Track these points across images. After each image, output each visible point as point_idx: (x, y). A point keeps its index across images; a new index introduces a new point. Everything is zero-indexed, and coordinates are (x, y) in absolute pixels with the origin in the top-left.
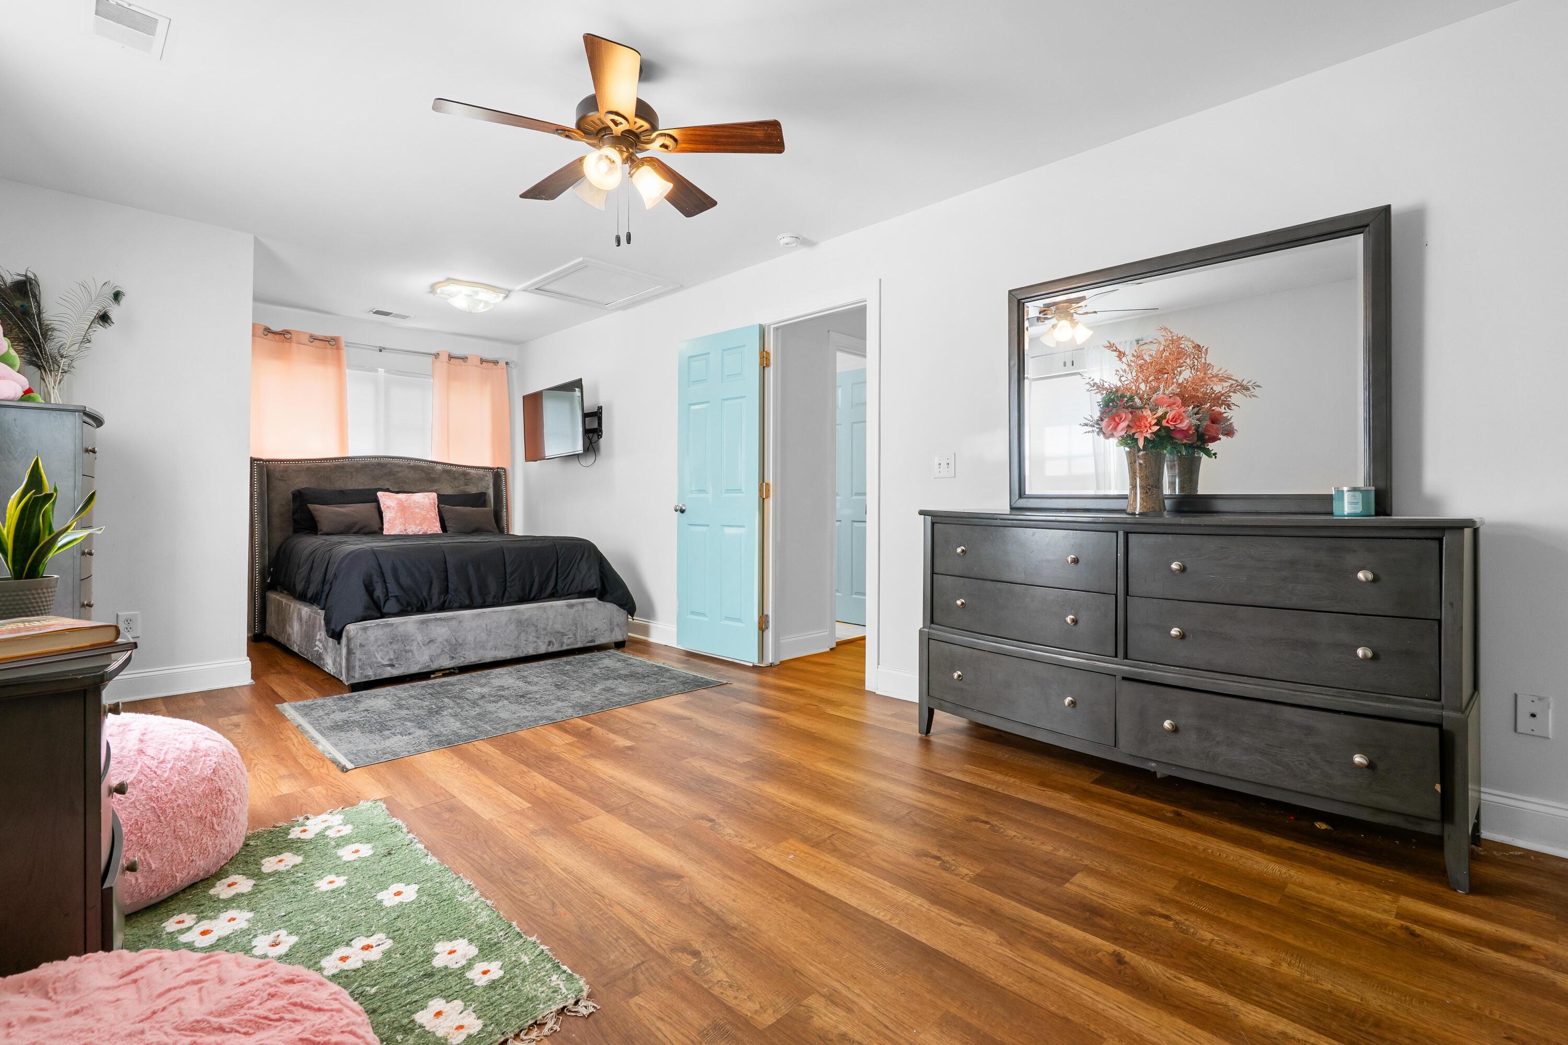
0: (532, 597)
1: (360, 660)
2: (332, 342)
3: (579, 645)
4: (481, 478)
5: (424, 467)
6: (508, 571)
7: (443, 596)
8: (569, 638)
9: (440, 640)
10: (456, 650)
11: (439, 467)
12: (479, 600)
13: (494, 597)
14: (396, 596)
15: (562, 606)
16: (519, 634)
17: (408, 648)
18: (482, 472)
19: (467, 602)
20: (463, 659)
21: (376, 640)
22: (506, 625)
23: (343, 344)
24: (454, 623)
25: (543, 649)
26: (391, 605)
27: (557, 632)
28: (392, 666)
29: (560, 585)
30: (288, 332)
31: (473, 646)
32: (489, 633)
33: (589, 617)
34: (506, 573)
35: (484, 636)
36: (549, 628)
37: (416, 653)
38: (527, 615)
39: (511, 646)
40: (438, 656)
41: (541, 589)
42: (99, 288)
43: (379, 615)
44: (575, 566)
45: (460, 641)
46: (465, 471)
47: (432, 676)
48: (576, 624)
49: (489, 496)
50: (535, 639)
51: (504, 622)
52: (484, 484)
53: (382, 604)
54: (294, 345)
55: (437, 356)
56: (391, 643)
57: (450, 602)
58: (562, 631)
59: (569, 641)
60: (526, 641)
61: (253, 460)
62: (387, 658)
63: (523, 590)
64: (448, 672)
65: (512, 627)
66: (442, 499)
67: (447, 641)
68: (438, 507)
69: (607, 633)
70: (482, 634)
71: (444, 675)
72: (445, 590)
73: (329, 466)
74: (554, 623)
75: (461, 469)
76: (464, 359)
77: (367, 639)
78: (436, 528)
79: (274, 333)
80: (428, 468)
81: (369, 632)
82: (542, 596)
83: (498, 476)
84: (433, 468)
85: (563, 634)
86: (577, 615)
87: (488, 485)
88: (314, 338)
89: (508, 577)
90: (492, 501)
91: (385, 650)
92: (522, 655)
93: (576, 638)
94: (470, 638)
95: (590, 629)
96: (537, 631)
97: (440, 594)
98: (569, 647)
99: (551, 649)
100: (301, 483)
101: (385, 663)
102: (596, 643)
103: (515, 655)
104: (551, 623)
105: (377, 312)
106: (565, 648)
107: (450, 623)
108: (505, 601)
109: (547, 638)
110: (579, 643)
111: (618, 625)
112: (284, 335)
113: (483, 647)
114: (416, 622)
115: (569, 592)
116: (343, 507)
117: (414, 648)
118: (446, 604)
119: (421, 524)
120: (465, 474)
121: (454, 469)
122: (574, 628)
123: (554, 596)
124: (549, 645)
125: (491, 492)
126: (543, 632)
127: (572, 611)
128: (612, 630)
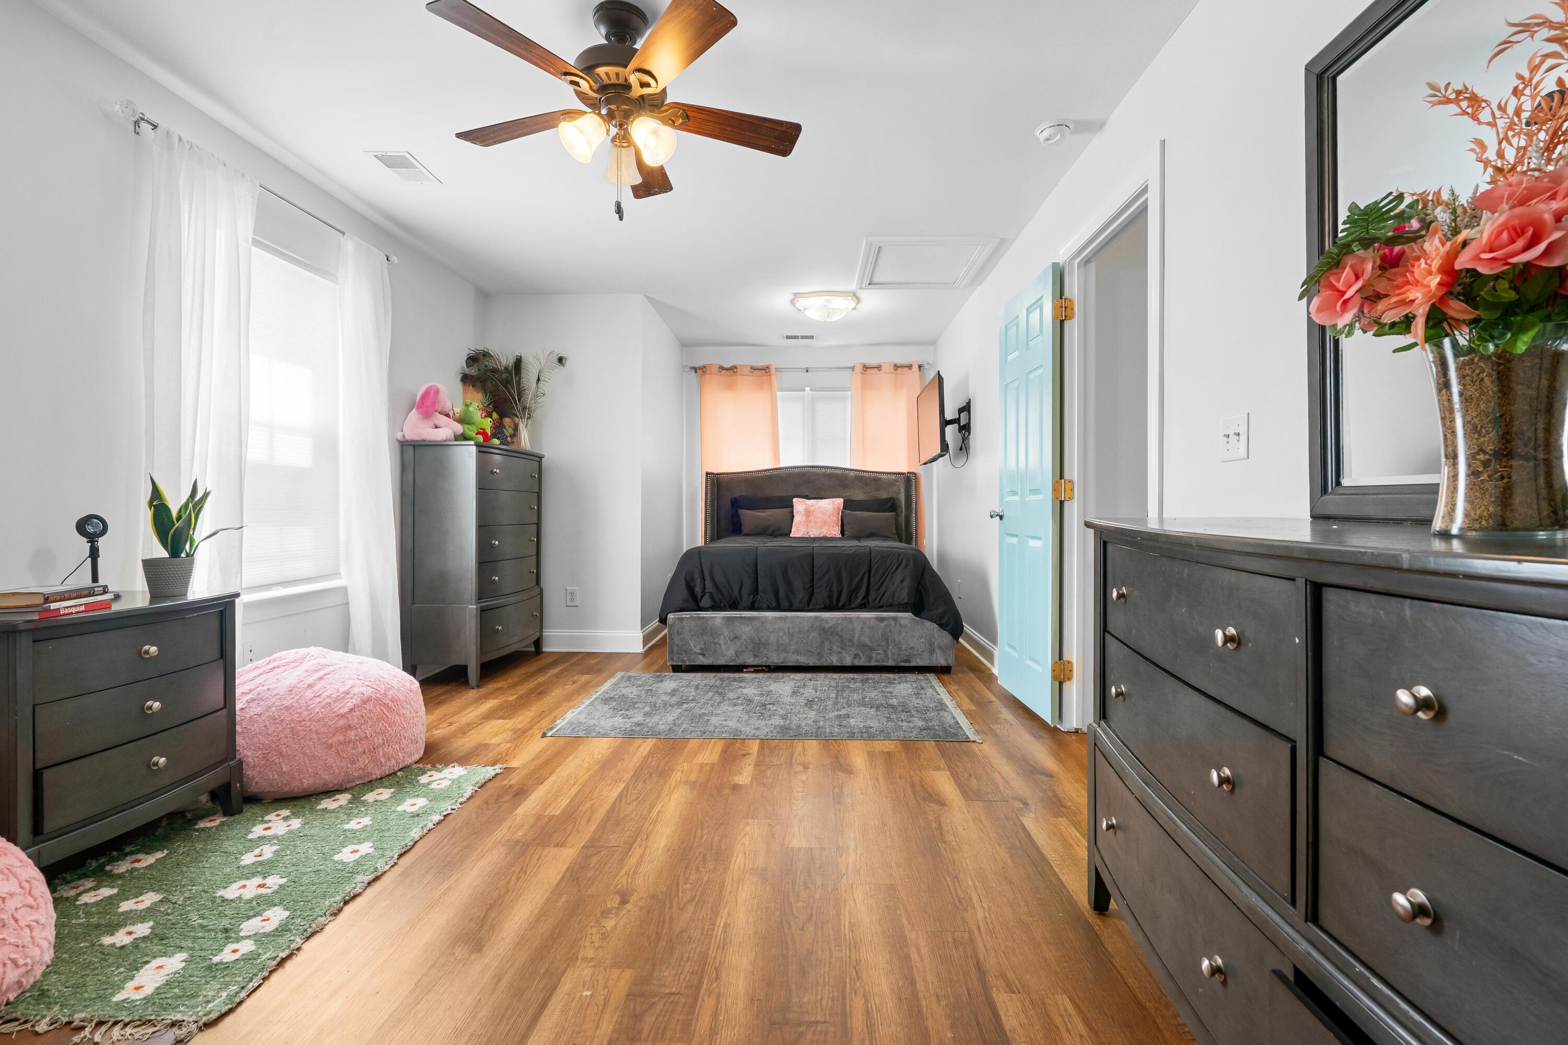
0: (840, 605)
1: (677, 646)
2: (766, 369)
3: (891, 663)
4: (892, 483)
5: (839, 474)
6: (816, 577)
7: (752, 596)
8: (878, 654)
9: (744, 637)
10: (759, 648)
11: (852, 474)
12: (785, 603)
13: (800, 602)
14: (710, 593)
15: (870, 619)
16: (822, 642)
17: (716, 640)
18: (893, 477)
19: (774, 604)
20: (765, 659)
21: (690, 630)
22: (808, 631)
23: (773, 370)
24: (757, 623)
25: (848, 661)
26: (705, 602)
27: (864, 645)
28: (703, 655)
29: (872, 596)
30: (735, 367)
31: (775, 647)
32: (791, 636)
33: (903, 634)
34: (813, 579)
35: (786, 639)
36: (855, 640)
37: (724, 647)
38: (831, 624)
39: (814, 653)
40: (743, 652)
41: (850, 600)
42: (546, 357)
43: (696, 608)
44: (890, 576)
45: (763, 640)
46: (876, 477)
47: (745, 670)
48: (887, 640)
49: (900, 502)
50: (839, 650)
51: (806, 628)
52: (895, 489)
53: (699, 598)
54: (739, 377)
55: (853, 368)
56: (702, 634)
57: (759, 602)
58: (870, 645)
59: (878, 657)
60: (830, 650)
61: (707, 474)
62: (698, 648)
63: (830, 597)
64: (760, 668)
65: (814, 634)
66: (849, 505)
67: (750, 638)
68: (842, 512)
69: (926, 655)
70: (784, 637)
71: (756, 671)
72: (756, 591)
73: (761, 477)
74: (861, 635)
75: (872, 475)
76: (879, 367)
77: (682, 628)
78: (836, 532)
79: (726, 369)
80: (842, 475)
81: (684, 623)
82: (853, 605)
83: (909, 481)
84: (846, 475)
85: (872, 649)
86: (888, 630)
87: (899, 490)
88: (754, 369)
89: (815, 583)
90: (903, 506)
91: (697, 639)
92: (825, 664)
93: (887, 655)
94: (773, 638)
95: (904, 647)
96: (842, 641)
97: (750, 594)
98: (878, 664)
99: (857, 663)
100: (740, 492)
101: (697, 651)
102: (911, 664)
103: (818, 663)
104: (857, 635)
105: (788, 337)
106: (873, 663)
107: (754, 623)
108: (811, 607)
109: (853, 650)
110: (890, 661)
111: (940, 647)
112: (733, 369)
113: (786, 651)
114: (724, 618)
115: (881, 604)
116: (763, 512)
117: (722, 641)
118: (756, 605)
119: (821, 528)
120: (876, 480)
121: (866, 475)
122: (884, 643)
123: (865, 607)
124: (856, 658)
125: (902, 497)
126: (848, 644)
127: (883, 625)
128: (932, 652)
